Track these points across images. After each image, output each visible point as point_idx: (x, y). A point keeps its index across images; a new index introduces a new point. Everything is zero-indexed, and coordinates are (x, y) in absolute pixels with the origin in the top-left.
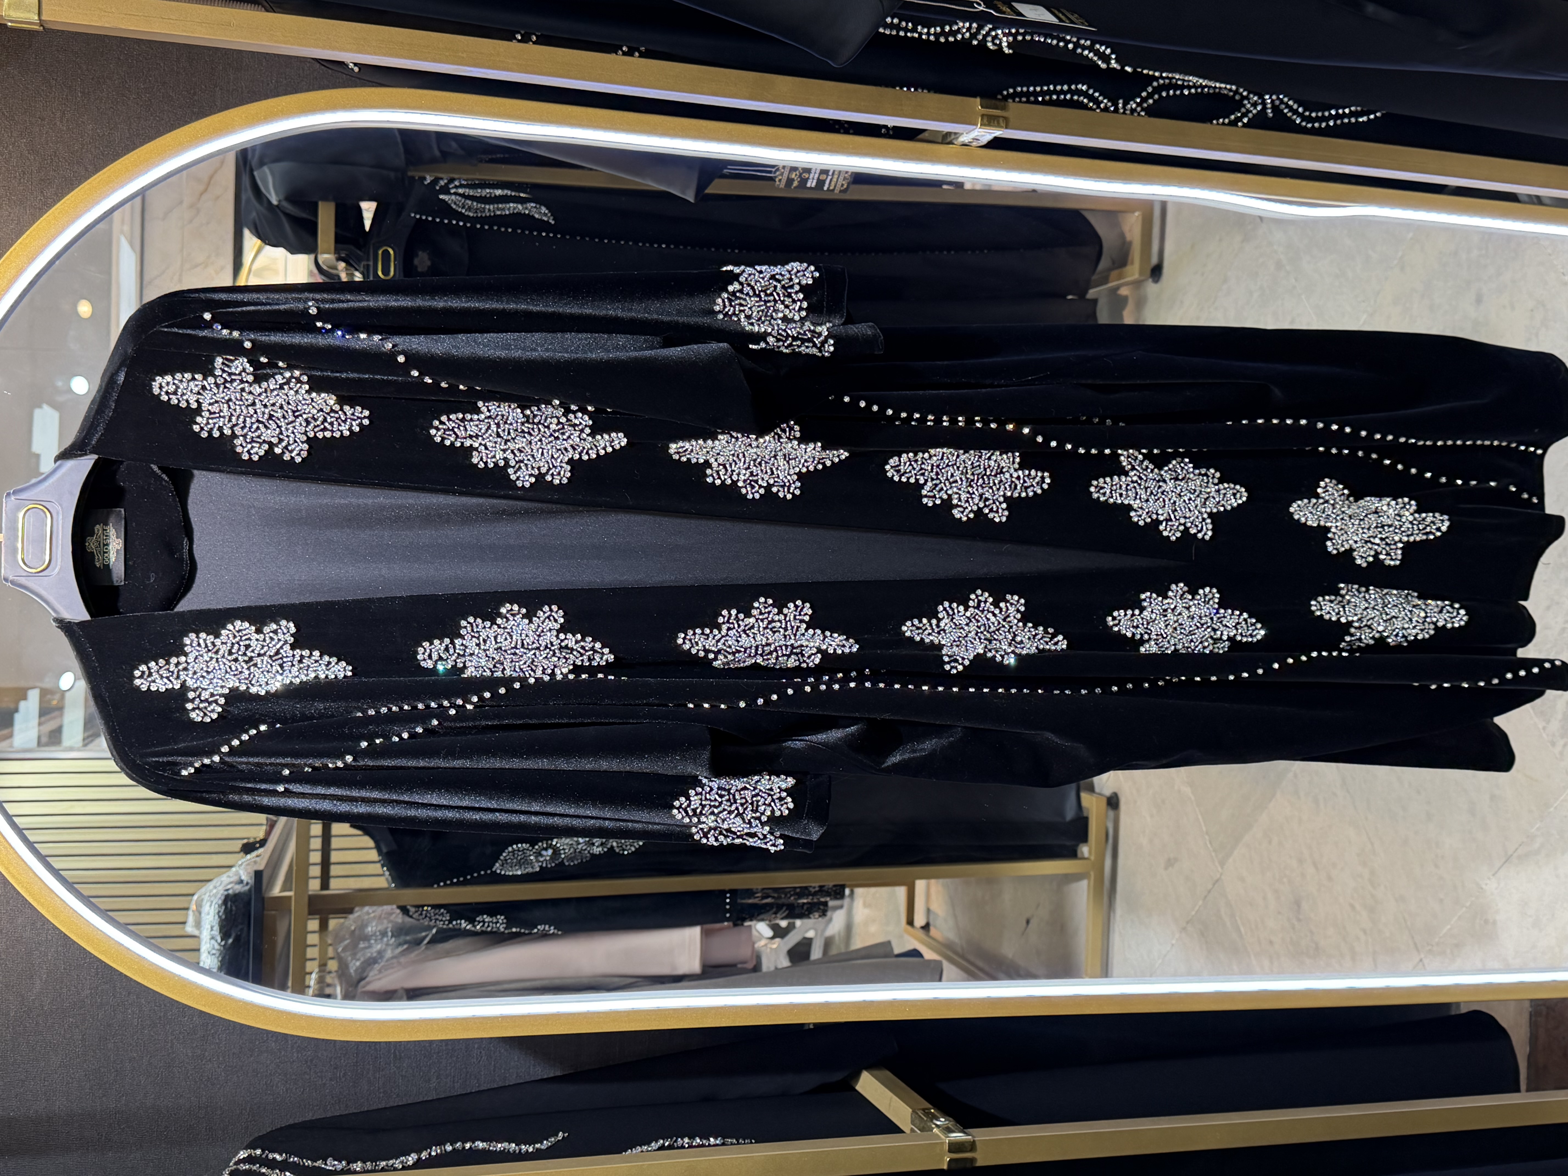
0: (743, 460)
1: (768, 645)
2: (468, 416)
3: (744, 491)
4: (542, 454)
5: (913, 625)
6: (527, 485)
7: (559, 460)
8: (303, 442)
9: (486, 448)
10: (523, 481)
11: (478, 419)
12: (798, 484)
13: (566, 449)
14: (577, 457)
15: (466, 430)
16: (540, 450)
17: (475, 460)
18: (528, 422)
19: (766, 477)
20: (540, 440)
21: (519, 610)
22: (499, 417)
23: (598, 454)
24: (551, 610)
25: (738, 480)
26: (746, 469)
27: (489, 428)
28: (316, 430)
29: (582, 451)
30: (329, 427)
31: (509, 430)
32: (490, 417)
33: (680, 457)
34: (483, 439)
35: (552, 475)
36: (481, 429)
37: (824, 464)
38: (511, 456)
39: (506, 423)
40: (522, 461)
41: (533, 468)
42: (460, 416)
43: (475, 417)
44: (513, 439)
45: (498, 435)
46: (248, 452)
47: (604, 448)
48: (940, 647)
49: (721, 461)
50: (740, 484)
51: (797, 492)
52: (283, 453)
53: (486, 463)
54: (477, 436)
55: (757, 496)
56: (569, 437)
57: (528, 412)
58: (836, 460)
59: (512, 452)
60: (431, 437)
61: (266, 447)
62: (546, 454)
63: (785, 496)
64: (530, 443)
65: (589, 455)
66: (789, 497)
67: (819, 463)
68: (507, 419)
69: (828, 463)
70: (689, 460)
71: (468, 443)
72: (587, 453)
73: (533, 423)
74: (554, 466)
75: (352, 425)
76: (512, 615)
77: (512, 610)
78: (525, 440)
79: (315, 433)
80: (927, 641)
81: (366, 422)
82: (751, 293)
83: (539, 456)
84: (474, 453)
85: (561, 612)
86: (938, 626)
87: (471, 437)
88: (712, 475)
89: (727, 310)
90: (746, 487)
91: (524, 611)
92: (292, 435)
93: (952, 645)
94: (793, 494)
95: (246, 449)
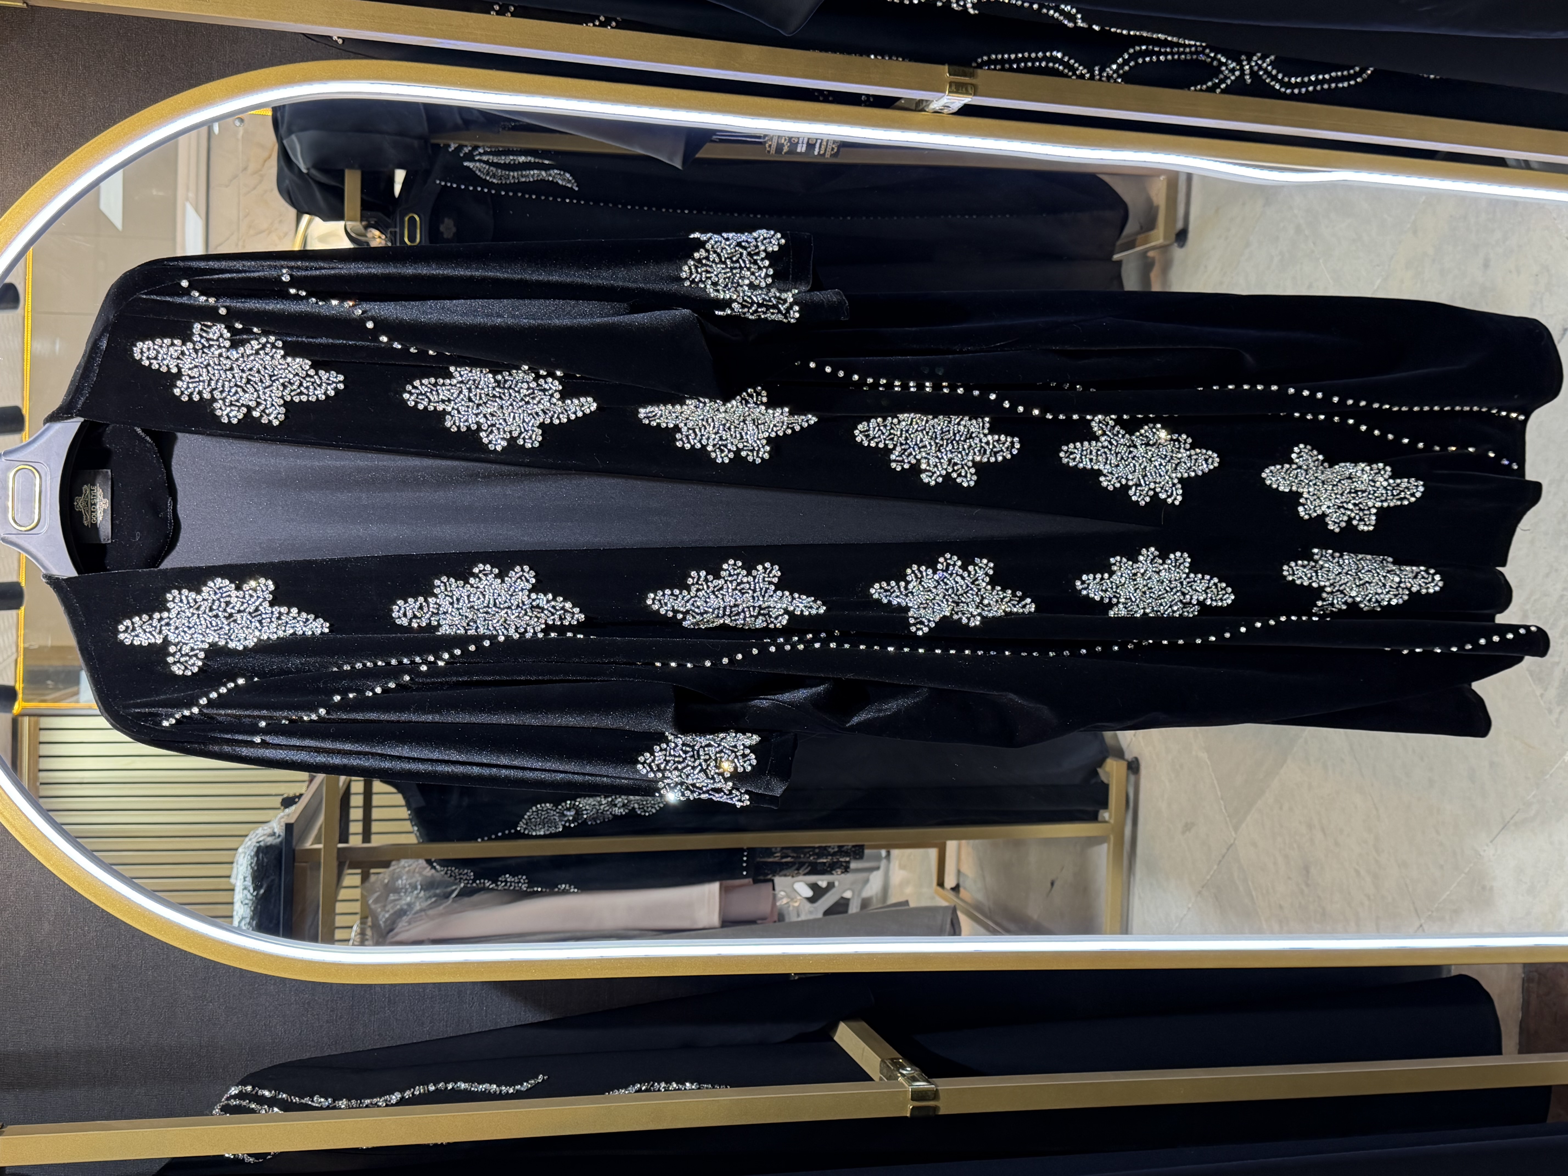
0: (712, 424)
1: (736, 606)
2: (441, 381)
3: (713, 455)
4: (514, 418)
5: (881, 588)
6: (499, 448)
7: (530, 424)
8: (280, 406)
9: (459, 412)
10: (495, 445)
11: (450, 384)
12: (768, 448)
13: (537, 414)
14: (548, 421)
15: (438, 394)
16: (512, 414)
17: (448, 424)
18: (499, 386)
19: (736, 442)
20: (511, 405)
21: (491, 571)
22: (471, 382)
23: (568, 418)
24: (523, 570)
25: (708, 444)
26: (716, 433)
27: (461, 392)
28: (292, 394)
29: (553, 416)
30: (305, 391)
31: (480, 394)
32: (462, 382)
33: (650, 421)
34: (456, 404)
35: (524, 439)
36: (453, 393)
37: (793, 429)
38: (482, 420)
39: (477, 387)
40: (493, 425)
41: (505, 432)
42: (433, 380)
43: (448, 381)
44: (485, 403)
45: (470, 400)
46: (228, 415)
47: (575, 413)
48: (908, 609)
49: (690, 424)
50: (710, 448)
51: (766, 456)
52: (261, 416)
53: (459, 427)
54: (449, 401)
55: (727, 461)
56: (539, 402)
57: (499, 377)
58: (805, 425)
59: (485, 416)
60: (405, 402)
61: (245, 410)
62: (517, 419)
63: (754, 460)
64: (502, 407)
65: (560, 419)
66: (758, 461)
67: (788, 427)
68: (479, 384)
69: (797, 428)
70: (659, 425)
71: (440, 407)
72: (558, 418)
73: (504, 388)
74: (525, 430)
75: (327, 390)
76: (485, 575)
77: (484, 570)
78: (496, 404)
79: (292, 397)
80: (895, 602)
81: (341, 386)
82: (717, 260)
83: (511, 420)
84: (448, 417)
85: (533, 573)
86: (906, 588)
87: (443, 401)
88: (681, 439)
89: (693, 277)
90: (715, 451)
91: (496, 571)
92: (269, 399)
93: (919, 607)
94: (762, 458)
95: (225, 413)
